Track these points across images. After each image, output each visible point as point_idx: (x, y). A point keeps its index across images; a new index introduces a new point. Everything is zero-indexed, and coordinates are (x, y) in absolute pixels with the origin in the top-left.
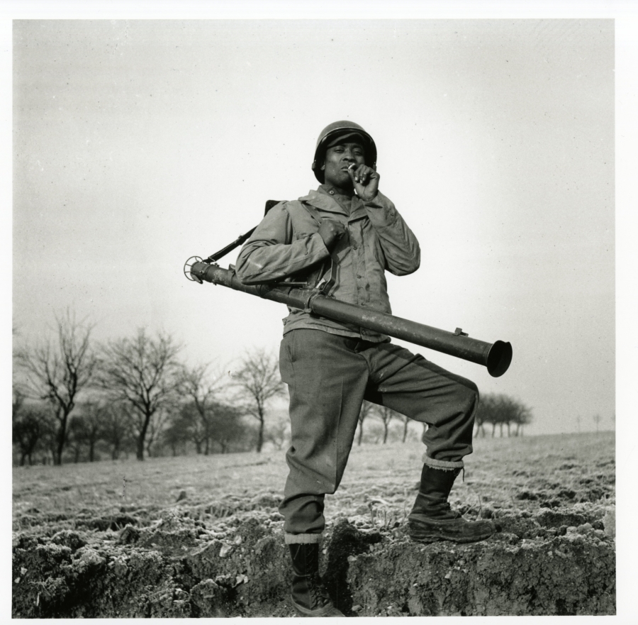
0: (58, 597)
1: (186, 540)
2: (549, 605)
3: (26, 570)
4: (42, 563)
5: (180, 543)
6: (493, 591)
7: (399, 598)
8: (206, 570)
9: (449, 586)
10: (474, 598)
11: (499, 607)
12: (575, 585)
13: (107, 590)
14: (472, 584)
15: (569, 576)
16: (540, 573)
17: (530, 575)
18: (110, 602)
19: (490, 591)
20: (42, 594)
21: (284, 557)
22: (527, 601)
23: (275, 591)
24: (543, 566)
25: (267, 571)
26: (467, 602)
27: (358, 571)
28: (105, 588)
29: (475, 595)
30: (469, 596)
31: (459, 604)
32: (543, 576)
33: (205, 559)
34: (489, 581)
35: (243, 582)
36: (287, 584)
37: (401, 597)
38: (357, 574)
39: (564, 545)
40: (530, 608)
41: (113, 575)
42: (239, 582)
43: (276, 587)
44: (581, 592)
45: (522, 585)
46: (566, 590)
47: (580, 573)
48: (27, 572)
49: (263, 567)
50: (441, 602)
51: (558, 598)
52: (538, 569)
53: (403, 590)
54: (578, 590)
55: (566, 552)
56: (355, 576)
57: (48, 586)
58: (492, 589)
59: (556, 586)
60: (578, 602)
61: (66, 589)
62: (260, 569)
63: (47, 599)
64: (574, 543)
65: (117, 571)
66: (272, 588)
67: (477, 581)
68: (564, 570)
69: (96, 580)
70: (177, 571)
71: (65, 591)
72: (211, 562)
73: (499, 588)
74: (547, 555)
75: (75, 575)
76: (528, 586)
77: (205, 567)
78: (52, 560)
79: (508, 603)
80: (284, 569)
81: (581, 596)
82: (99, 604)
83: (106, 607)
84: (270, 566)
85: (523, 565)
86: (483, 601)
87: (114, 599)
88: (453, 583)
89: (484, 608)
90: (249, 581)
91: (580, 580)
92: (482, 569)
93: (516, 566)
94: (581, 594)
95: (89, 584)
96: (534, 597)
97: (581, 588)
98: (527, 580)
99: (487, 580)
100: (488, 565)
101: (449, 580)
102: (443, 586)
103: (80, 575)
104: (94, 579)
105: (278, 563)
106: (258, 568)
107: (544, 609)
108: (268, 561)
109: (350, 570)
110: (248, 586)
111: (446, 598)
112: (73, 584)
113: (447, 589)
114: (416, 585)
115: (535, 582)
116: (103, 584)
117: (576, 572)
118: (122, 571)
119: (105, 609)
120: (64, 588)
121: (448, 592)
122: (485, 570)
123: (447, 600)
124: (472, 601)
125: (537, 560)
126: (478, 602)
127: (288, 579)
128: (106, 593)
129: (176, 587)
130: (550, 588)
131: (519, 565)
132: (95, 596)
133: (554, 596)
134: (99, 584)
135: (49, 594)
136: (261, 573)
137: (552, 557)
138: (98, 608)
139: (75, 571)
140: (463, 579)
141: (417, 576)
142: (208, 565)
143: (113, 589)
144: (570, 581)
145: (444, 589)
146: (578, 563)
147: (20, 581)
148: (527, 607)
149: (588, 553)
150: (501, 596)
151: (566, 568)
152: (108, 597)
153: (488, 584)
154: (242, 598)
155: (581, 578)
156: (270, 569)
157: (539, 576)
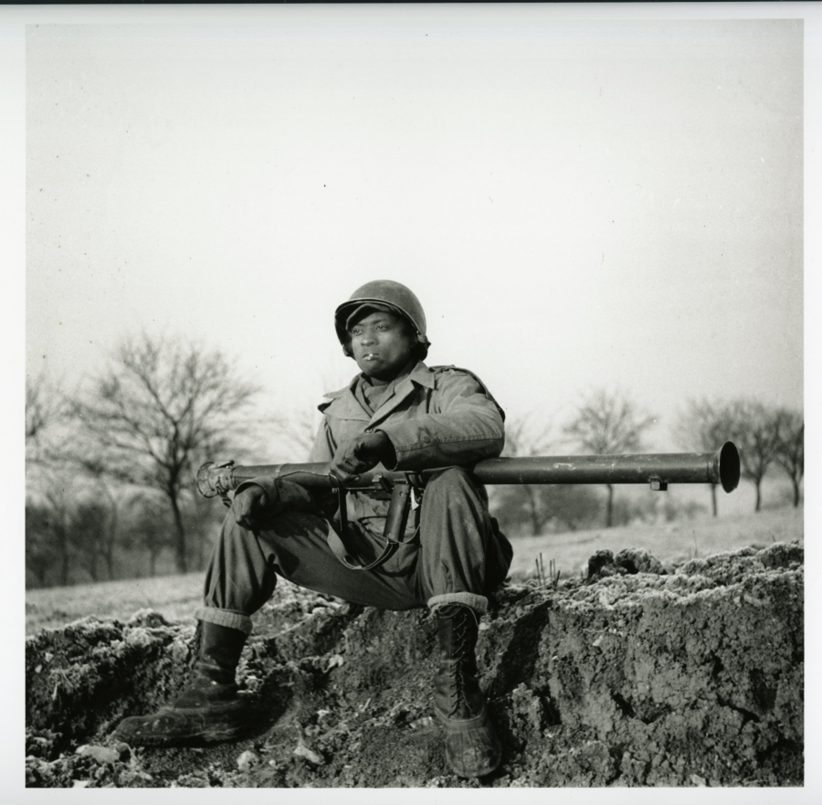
0: (84, 689)
1: (291, 616)
2: (740, 679)
3: (51, 656)
4: (69, 646)
5: (282, 620)
6: (660, 662)
7: (539, 679)
8: (297, 651)
9: (599, 658)
10: (634, 673)
11: (670, 685)
12: (773, 646)
13: (160, 680)
14: (630, 652)
15: (761, 632)
16: (722, 631)
17: (707, 632)
18: (162, 696)
19: (656, 662)
20: (62, 685)
21: (395, 628)
22: (708, 674)
23: (378, 675)
24: (725, 619)
25: (370, 649)
26: (625, 679)
27: (488, 644)
28: (156, 677)
29: (636, 669)
30: (627, 670)
31: (612, 682)
32: (726, 636)
33: (298, 637)
34: (655, 647)
35: (336, 665)
36: (396, 666)
37: (541, 677)
38: (487, 648)
39: (758, 586)
40: (713, 684)
41: (167, 660)
42: (332, 664)
43: (380, 670)
44: (783, 656)
45: (697, 651)
46: (761, 654)
47: (780, 626)
48: (53, 658)
49: (365, 643)
50: (587, 681)
51: (752, 668)
52: (718, 625)
53: (542, 667)
54: (777, 654)
55: (761, 596)
56: (484, 651)
57: (71, 675)
58: (659, 658)
59: (746, 649)
60: (780, 671)
61: (97, 678)
62: (361, 645)
63: (69, 691)
64: (774, 583)
65: (174, 654)
66: (373, 672)
67: (638, 648)
68: (756, 623)
69: (144, 668)
70: (257, 654)
71: (94, 681)
72: (306, 641)
73: (671, 657)
74: (732, 603)
75: (112, 660)
76: (705, 649)
77: (296, 648)
78: (83, 641)
79: (684, 678)
80: (392, 646)
81: (784, 663)
82: (148, 699)
83: (158, 703)
84: (376, 642)
85: (698, 620)
86: (646, 676)
87: (167, 692)
88: (604, 652)
89: (648, 687)
90: (345, 663)
91: (778, 638)
92: (643, 630)
93: (686, 622)
94: (782, 660)
95: (134, 672)
96: (719, 667)
97: (782, 650)
98: (704, 642)
99: (651, 647)
100: (651, 623)
101: (599, 648)
102: (591, 658)
103: (119, 661)
104: (141, 666)
105: (386, 638)
106: (357, 645)
107: (734, 685)
108: (373, 635)
109: (478, 643)
110: (344, 669)
111: (596, 675)
112: (112, 672)
113: (597, 662)
114: (555, 657)
115: (714, 644)
116: (154, 673)
117: (774, 625)
118: (181, 655)
119: (156, 705)
120: (92, 677)
121: (599, 667)
122: (647, 631)
123: (598, 677)
124: (630, 677)
125: (717, 611)
126: (639, 678)
127: (397, 659)
128: (159, 683)
129: (249, 674)
130: (738, 653)
131: (692, 620)
132: (142, 688)
133: (746, 664)
134: (149, 673)
135: (72, 686)
136: (361, 653)
137: (740, 605)
138: (147, 704)
139: (112, 655)
140: (617, 646)
141: (558, 645)
142: (301, 645)
143: (167, 679)
144: (764, 640)
145: (593, 662)
146: (776, 612)
147: (42, 670)
148: (708, 683)
149: (796, 596)
150: (673, 668)
151: (759, 621)
152: (160, 689)
153: (654, 652)
154: (335, 687)
155: (780, 635)
156: (375, 647)
157: (719, 636)
